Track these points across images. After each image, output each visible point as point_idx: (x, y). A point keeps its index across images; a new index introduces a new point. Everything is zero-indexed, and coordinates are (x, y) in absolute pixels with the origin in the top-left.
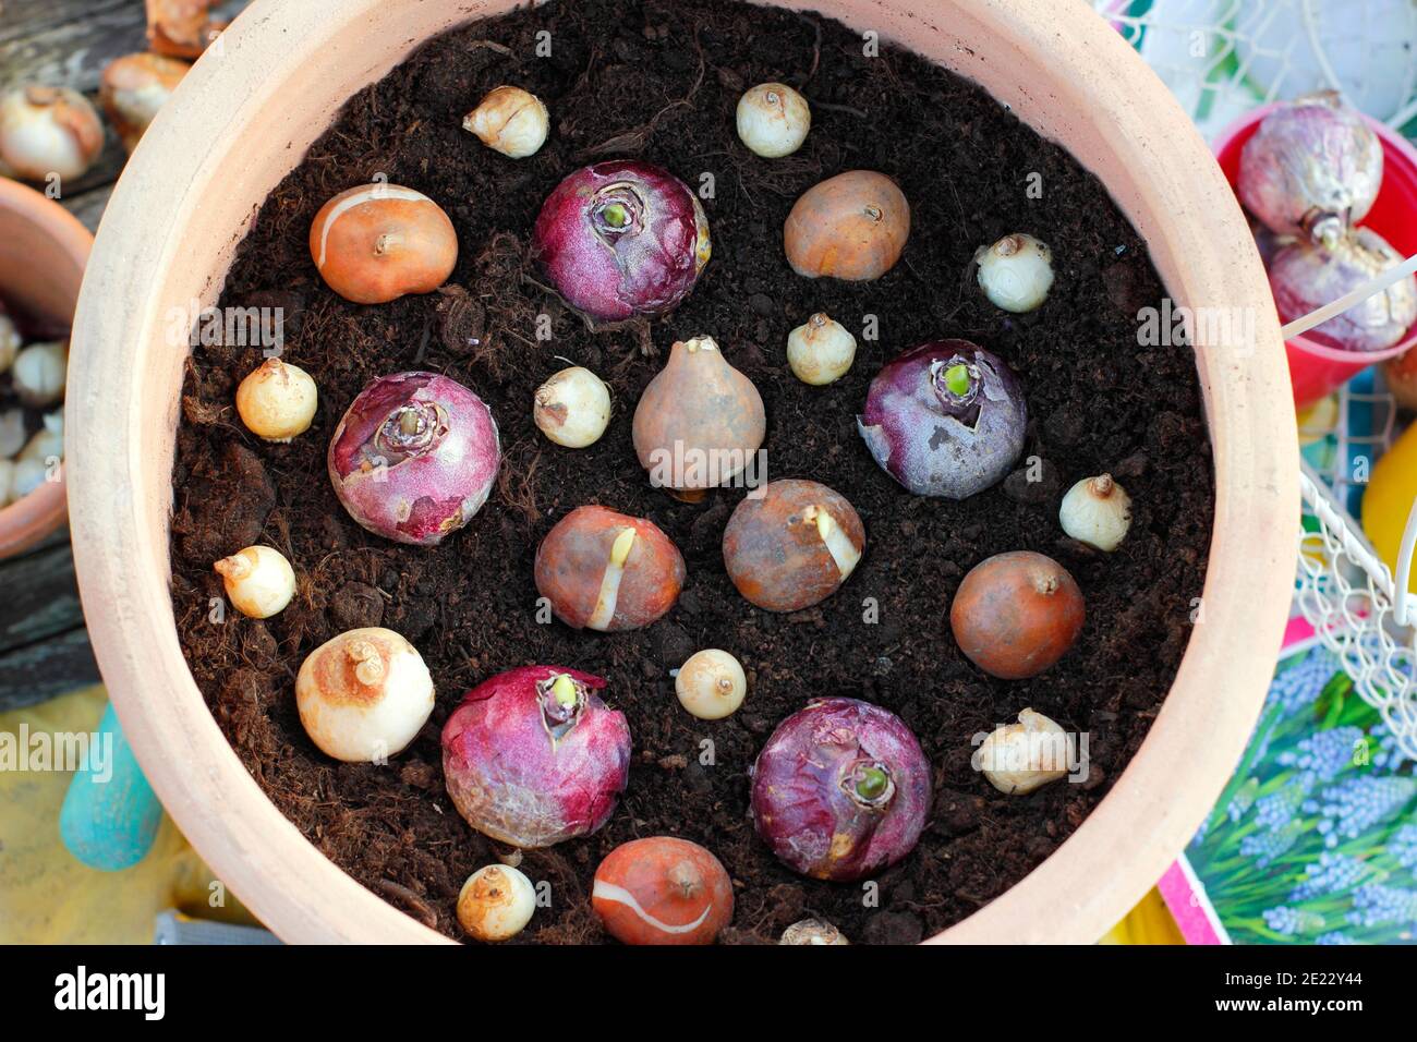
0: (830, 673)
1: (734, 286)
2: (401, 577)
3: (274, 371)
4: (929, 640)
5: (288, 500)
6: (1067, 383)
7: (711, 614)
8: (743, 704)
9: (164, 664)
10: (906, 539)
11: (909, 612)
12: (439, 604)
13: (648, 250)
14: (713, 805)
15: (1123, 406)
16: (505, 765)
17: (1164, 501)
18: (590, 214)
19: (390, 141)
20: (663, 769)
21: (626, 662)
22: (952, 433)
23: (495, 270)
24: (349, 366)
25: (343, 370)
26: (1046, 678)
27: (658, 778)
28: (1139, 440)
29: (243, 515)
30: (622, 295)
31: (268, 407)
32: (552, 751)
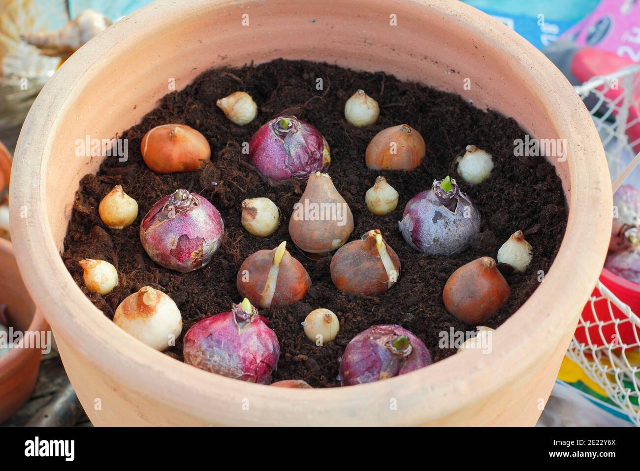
0: (381, 317)
1: (341, 174)
2: (170, 280)
3: (118, 190)
4: (432, 306)
5: (119, 247)
6: (499, 201)
7: (323, 299)
8: (337, 335)
9: (45, 243)
10: (421, 267)
11: (422, 292)
12: (188, 293)
13: (300, 143)
14: (320, 376)
15: (527, 206)
16: (214, 339)
17: (548, 243)
18: (273, 125)
19: (182, 112)
20: (295, 362)
21: (280, 316)
22: (444, 214)
23: (226, 156)
24: (154, 195)
25: (151, 197)
26: (491, 320)
27: (293, 367)
28: (536, 221)
29: (96, 253)
30: (286, 167)
31: (114, 205)
32: (238, 333)
